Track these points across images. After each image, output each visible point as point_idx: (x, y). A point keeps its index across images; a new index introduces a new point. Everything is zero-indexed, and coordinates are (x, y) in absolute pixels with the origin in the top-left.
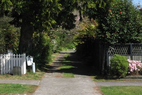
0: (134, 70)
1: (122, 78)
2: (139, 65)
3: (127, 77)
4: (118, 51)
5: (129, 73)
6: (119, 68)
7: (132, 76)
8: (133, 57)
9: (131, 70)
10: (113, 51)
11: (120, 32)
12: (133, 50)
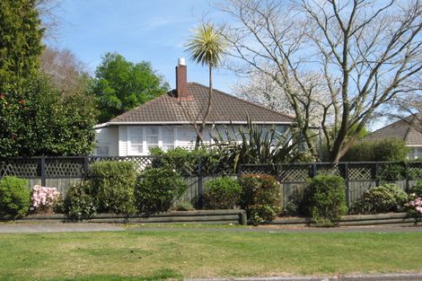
0: (41, 203)
1: (20, 218)
2: (51, 195)
3: (29, 216)
4: (19, 170)
5: (32, 209)
6: (8, 200)
7: (38, 215)
8: (47, 180)
9: (35, 205)
10: (11, 169)
11: (18, 136)
12: (46, 167)
